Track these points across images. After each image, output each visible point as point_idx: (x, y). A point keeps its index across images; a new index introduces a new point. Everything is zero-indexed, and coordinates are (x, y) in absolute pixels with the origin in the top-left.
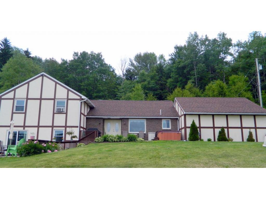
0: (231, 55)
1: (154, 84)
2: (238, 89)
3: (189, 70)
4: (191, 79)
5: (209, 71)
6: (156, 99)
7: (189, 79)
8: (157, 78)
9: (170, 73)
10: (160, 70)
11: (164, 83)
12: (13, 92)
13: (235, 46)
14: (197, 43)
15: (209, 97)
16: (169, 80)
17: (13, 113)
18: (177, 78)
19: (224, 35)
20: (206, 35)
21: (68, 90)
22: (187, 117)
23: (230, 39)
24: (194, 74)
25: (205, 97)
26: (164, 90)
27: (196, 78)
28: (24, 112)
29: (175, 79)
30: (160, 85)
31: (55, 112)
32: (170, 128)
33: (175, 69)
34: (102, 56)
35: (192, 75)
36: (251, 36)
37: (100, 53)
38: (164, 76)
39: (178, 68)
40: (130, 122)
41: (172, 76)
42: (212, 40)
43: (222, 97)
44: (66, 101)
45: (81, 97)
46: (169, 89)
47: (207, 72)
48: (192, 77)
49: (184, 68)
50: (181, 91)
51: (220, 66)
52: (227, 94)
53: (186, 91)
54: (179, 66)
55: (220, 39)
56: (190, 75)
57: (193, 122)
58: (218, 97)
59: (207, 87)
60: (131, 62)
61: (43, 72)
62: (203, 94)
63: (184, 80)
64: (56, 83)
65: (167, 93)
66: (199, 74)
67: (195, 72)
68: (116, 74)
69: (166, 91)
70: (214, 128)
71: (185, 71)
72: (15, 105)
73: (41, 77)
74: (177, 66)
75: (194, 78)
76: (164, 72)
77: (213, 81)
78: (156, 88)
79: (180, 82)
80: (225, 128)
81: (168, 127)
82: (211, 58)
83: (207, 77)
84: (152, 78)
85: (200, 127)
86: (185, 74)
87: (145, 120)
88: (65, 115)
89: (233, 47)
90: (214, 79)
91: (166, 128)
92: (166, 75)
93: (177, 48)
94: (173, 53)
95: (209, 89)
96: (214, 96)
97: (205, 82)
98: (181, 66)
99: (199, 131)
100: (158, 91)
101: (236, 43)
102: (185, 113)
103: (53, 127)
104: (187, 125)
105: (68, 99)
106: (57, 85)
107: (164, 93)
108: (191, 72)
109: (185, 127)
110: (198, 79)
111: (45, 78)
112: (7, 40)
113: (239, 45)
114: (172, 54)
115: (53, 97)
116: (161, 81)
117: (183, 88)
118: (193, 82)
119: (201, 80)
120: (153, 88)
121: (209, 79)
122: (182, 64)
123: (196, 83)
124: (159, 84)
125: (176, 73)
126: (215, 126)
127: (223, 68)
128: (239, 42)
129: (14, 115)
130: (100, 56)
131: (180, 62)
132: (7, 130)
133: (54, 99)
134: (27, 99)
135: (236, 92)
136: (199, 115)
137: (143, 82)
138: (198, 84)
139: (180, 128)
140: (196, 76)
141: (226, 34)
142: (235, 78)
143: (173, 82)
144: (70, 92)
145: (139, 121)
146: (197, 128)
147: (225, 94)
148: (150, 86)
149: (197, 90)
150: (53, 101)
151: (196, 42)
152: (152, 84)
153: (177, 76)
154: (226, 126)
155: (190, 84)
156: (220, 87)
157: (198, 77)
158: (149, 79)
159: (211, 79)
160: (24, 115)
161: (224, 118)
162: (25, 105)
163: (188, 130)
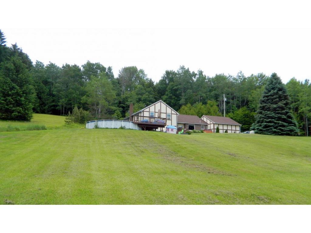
10: (151, 86)
20: (188, 68)
31: (167, 119)
32: (204, 129)
41: (167, 94)
44: (171, 114)
45: (177, 113)
49: (177, 90)
57: (218, 127)
72: (150, 114)
73: (160, 102)
87: (195, 125)
88: (171, 121)
91: (202, 129)
99: (219, 130)
102: (214, 123)
104: (215, 128)
106: (167, 107)
109: (214, 129)
111: (162, 103)
115: (166, 112)
126: (224, 129)
131: (173, 85)
134: (155, 112)
136: (219, 124)
139: (209, 129)
143: (169, 99)
144: (172, 111)
150: (165, 114)
154: (227, 129)
161: (226, 126)
162: (154, 115)
163: (215, 130)
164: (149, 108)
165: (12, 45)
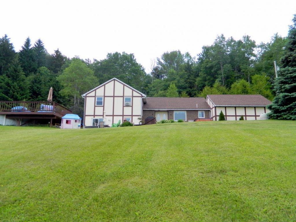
0: (255, 56)
1: (183, 83)
2: (259, 87)
3: (216, 70)
4: (218, 78)
5: (235, 70)
6: (189, 96)
7: (216, 78)
8: (186, 76)
9: (198, 72)
10: (188, 68)
11: (193, 82)
12: (94, 91)
13: (259, 47)
14: (224, 45)
15: (234, 94)
16: (198, 79)
17: (95, 106)
18: (205, 77)
19: (248, 37)
20: (232, 37)
21: (133, 90)
22: (217, 108)
23: (254, 41)
24: (221, 73)
25: (231, 94)
26: (193, 88)
27: (223, 77)
28: (103, 105)
29: (203, 77)
30: (188, 84)
31: (124, 105)
32: (204, 117)
33: (203, 69)
34: (134, 57)
35: (219, 75)
36: (272, 39)
37: (133, 54)
38: (192, 75)
39: (206, 68)
40: (174, 112)
41: (201, 75)
42: (237, 42)
43: (245, 94)
44: (131, 98)
45: (142, 95)
46: (198, 87)
47: (233, 71)
48: (219, 76)
49: (211, 67)
50: (210, 90)
51: (245, 66)
52: (249, 92)
53: (214, 89)
54: (207, 66)
55: (245, 41)
56: (217, 75)
57: (221, 112)
58: (241, 94)
59: (233, 86)
60: (158, 60)
61: (115, 77)
62: (229, 92)
63: (212, 79)
64: (124, 85)
65: (196, 91)
66: (225, 74)
67: (222, 71)
68: (145, 73)
69: (195, 89)
70: (236, 116)
71: (213, 71)
72: (96, 100)
73: (113, 81)
74: (205, 66)
75: (221, 77)
76: (192, 71)
77: (238, 80)
78: (185, 86)
79: (208, 81)
80: (244, 116)
81: (203, 116)
82: (236, 59)
83: (233, 76)
84: (181, 77)
85: (226, 116)
86: (212, 73)
87: (186, 112)
88: (131, 107)
89: (257, 48)
90: (239, 77)
91: (201, 117)
92: (194, 74)
93: (204, 48)
94: (201, 53)
95: (234, 88)
96: (238, 94)
97: (231, 81)
98: (209, 66)
99: (225, 118)
100: (187, 89)
101: (259, 44)
102: (215, 106)
103: (123, 116)
105: (133, 97)
106: (125, 87)
107: (193, 90)
108: (218, 72)
109: (216, 116)
110: (225, 78)
111: (116, 82)
112: (41, 41)
113: (262, 46)
114: (199, 54)
115: (122, 95)
116: (190, 80)
117: (212, 86)
118: (220, 81)
119: (228, 79)
120: (183, 87)
121: (235, 77)
122: (210, 65)
123: (223, 81)
124: (188, 82)
125: (204, 72)
126: (237, 115)
127: (247, 68)
128: (262, 43)
129: (96, 107)
130: (132, 57)
131: (207, 62)
132: (92, 118)
133: (123, 97)
134: (105, 96)
135: (258, 90)
136: (225, 107)
137: (173, 81)
138: (224, 82)
139: (212, 117)
140: (223, 76)
141: (250, 37)
142: (257, 77)
143: (202, 81)
144: (134, 92)
145: (181, 112)
146: (224, 116)
147: (247, 91)
148: (180, 84)
149: (224, 88)
150: (122, 98)
151: (223, 43)
152: (182, 82)
153: (205, 75)
154: (244, 115)
155: (218, 83)
156: (243, 86)
157: (225, 76)
158: (178, 78)
159: (236, 78)
160: (103, 107)
161: (243, 110)
162: (103, 101)
163: (218, 118)
164: (94, 92)
165: (55, 51)
